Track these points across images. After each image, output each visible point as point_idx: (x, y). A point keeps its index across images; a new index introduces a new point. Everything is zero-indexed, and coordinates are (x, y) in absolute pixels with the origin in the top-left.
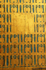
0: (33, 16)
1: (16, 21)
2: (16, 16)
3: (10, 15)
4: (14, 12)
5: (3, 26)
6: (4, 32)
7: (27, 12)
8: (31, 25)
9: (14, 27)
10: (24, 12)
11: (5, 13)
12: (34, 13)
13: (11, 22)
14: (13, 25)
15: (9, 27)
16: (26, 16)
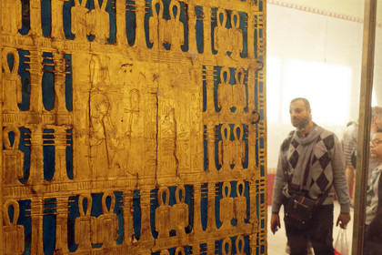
0: (196, 77)
1: (104, 101)
2: (102, 69)
3: (67, 58)
4: (91, 37)
5: (17, 139)
6: (24, 180)
7: (167, 46)
8: (188, 130)
9: (93, 142)
10: (150, 45)
11: (27, 40)
12: (201, 57)
13: (70, 107)
14: (83, 126)
15: (57, 141)
16: (163, 74)
